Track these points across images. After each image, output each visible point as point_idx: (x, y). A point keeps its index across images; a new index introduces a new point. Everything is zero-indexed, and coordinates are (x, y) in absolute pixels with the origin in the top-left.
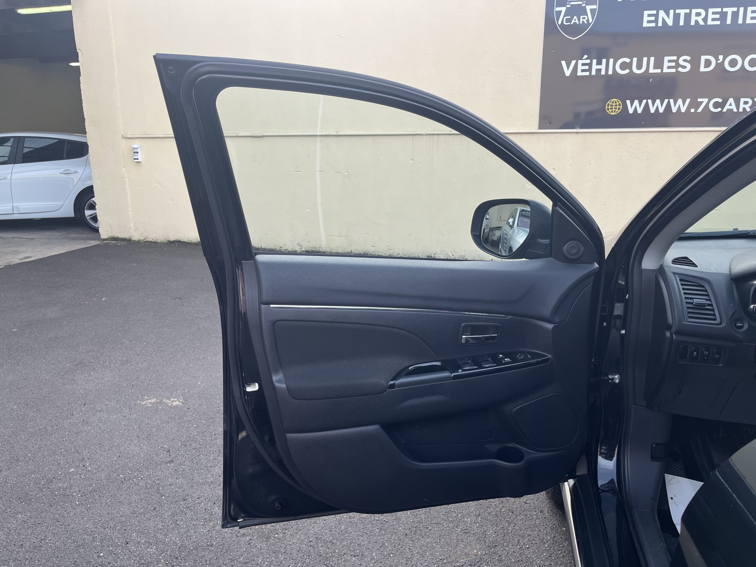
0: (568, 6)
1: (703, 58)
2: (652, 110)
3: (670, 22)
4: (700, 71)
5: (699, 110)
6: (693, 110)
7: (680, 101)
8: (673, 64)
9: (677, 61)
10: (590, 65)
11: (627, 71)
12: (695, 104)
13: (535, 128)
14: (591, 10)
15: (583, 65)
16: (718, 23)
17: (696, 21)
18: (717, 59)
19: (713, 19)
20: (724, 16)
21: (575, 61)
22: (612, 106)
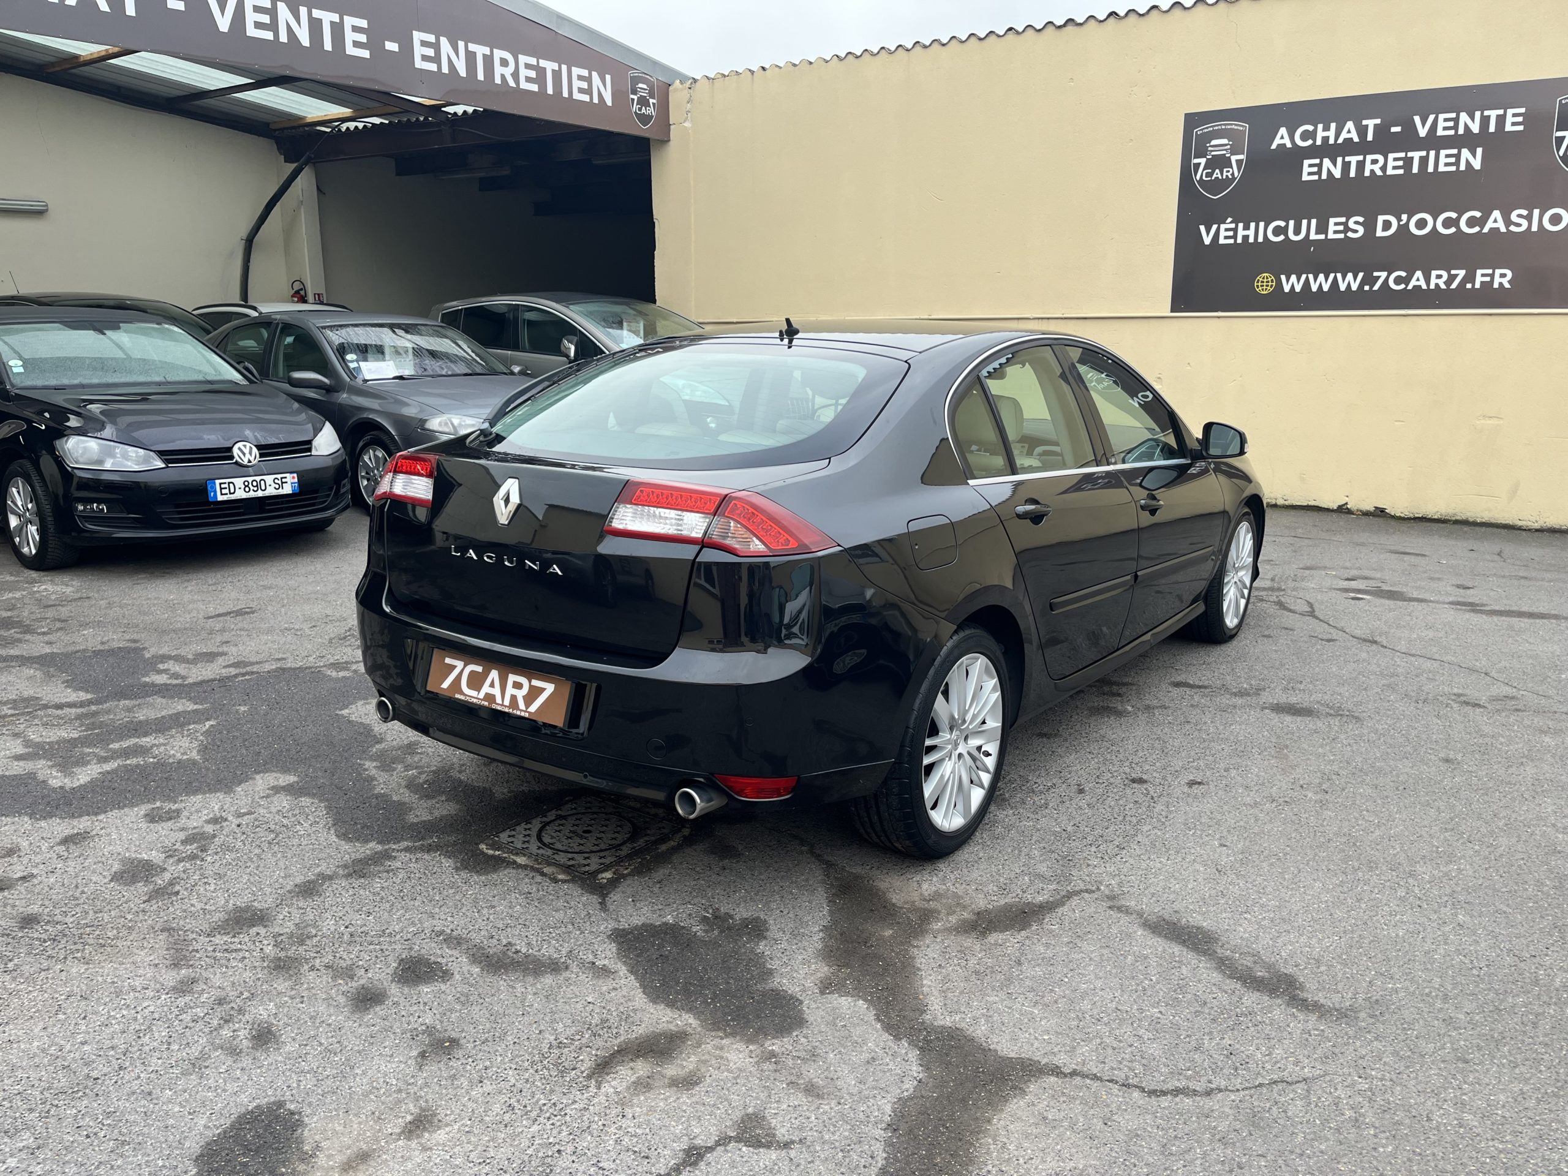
0: (1208, 157)
1: (1381, 219)
2: (1315, 288)
3: (1337, 173)
4: (1378, 235)
5: (1376, 288)
6: (1367, 288)
7: (1350, 276)
8: (1341, 228)
9: (1345, 224)
10: (1235, 230)
11: (1282, 238)
12: (1370, 280)
13: (1166, 310)
14: (1237, 161)
15: (1227, 230)
16: (1401, 172)
17: (1372, 171)
18: (1399, 220)
19: (1395, 168)
20: (1408, 161)
21: (1217, 225)
22: (1262, 282)
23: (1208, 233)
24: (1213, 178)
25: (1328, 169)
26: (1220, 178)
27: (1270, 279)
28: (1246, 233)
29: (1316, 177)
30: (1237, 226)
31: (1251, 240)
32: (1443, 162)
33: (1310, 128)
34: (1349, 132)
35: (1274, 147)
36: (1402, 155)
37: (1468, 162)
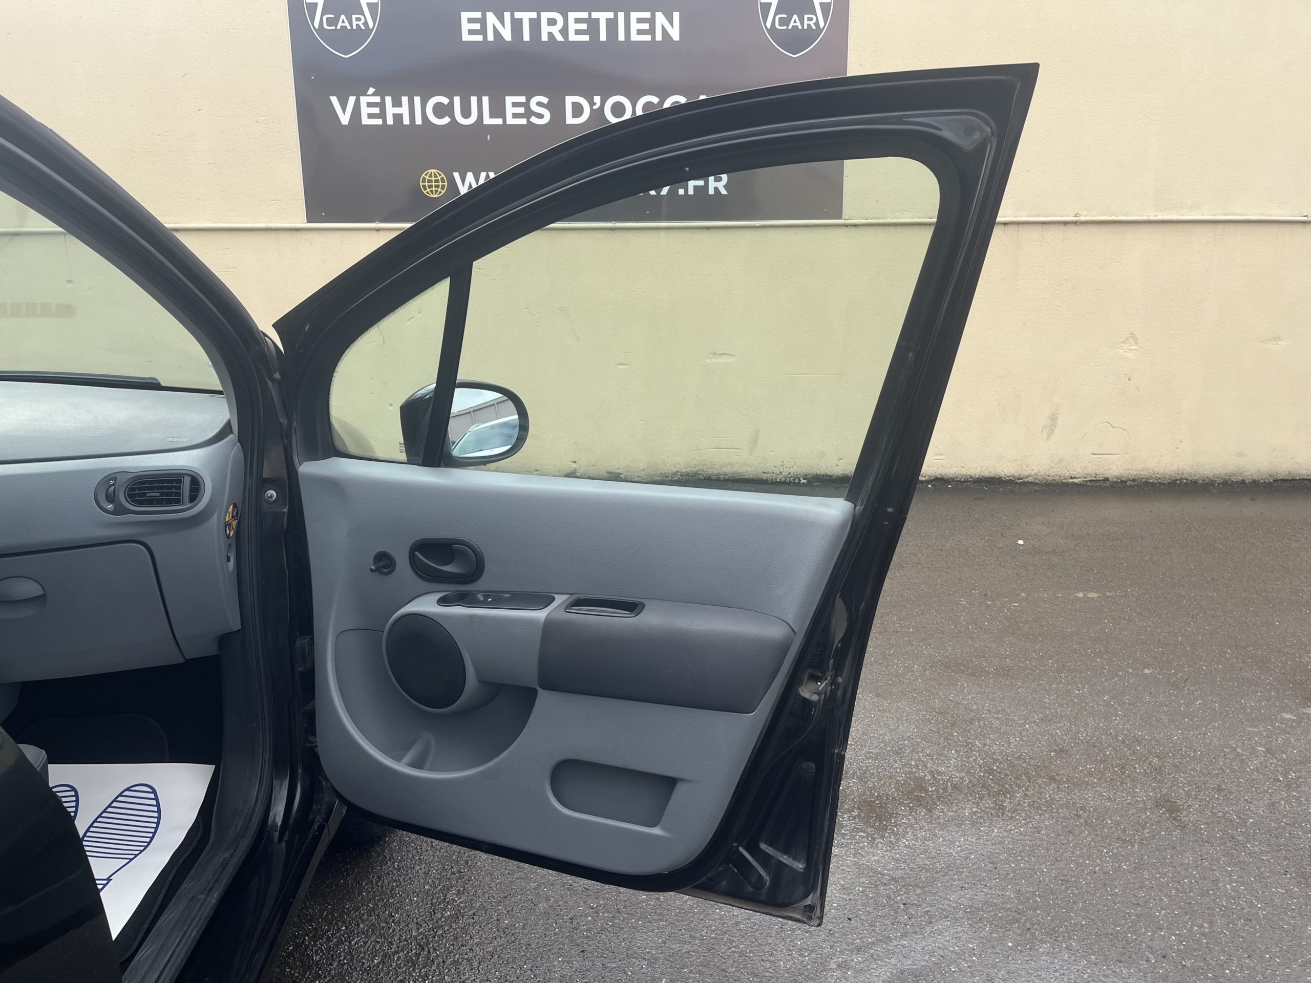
1: (569, 100)
3: (507, 34)
4: (567, 122)
8: (521, 110)
9: (526, 105)
10: (382, 105)
11: (446, 120)
13: (300, 220)
14: (370, 5)
15: (370, 105)
16: (586, 38)
17: (550, 34)
18: (592, 104)
19: (578, 32)
20: (593, 25)
21: (354, 98)
22: (430, 181)
23: (344, 111)
24: (338, 27)
25: (495, 28)
26: (349, 28)
27: (439, 178)
28: (397, 110)
29: (479, 38)
30: (383, 100)
31: (406, 121)
32: (635, 28)
36: (585, 15)
37: (664, 31)
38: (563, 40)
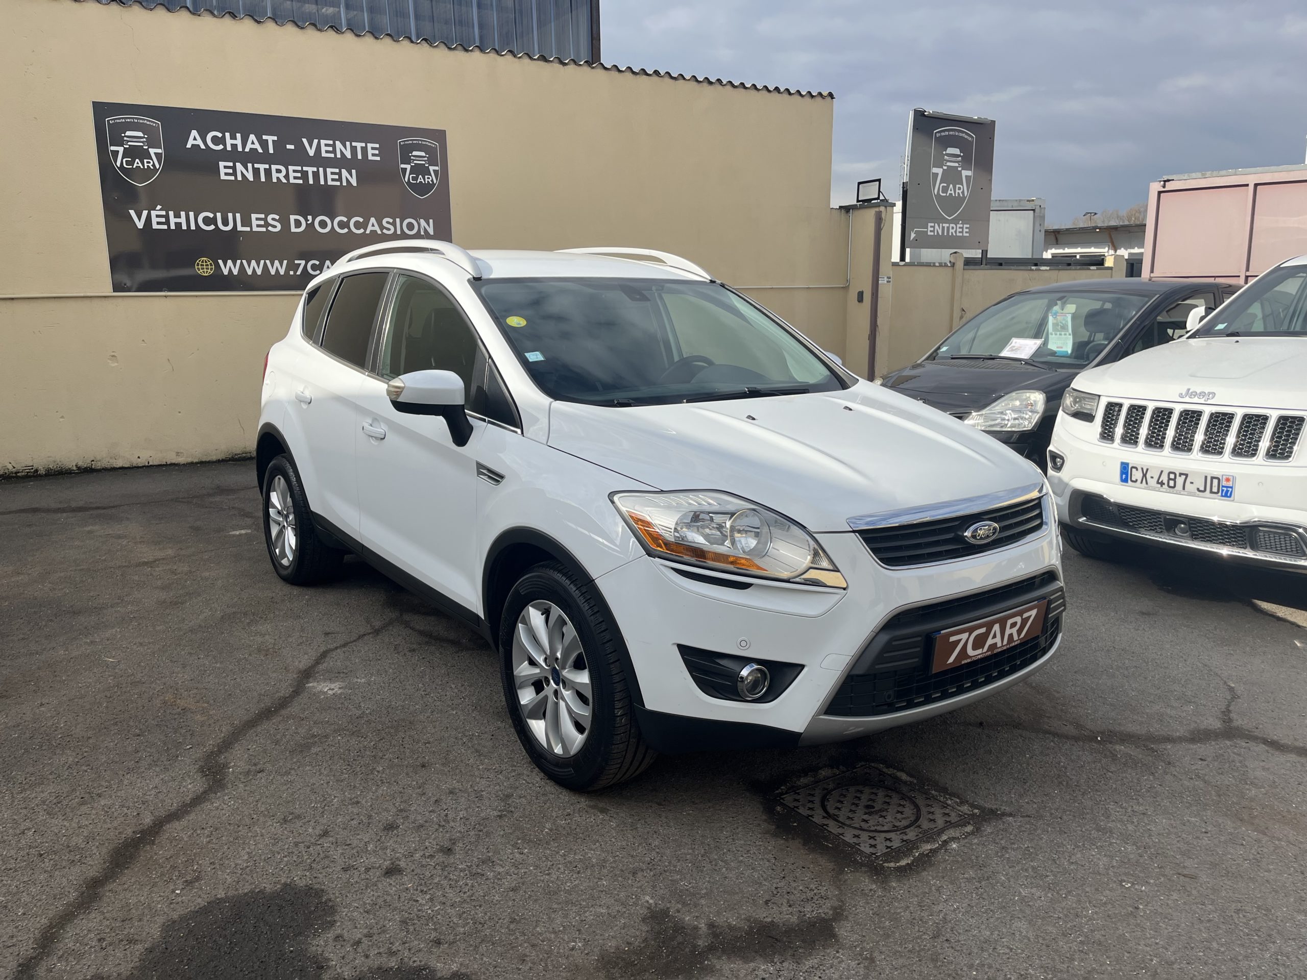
0: (125, 146)
1: (293, 218)
2: (250, 272)
3: (251, 178)
4: (292, 231)
5: (299, 273)
6: (292, 273)
7: (277, 263)
8: (262, 223)
9: (265, 220)
10: (167, 217)
11: (212, 227)
12: (293, 266)
13: (108, 290)
14: (155, 153)
15: (158, 216)
16: (301, 182)
17: (278, 178)
18: (307, 220)
19: (295, 178)
20: (305, 175)
21: (147, 211)
22: (202, 265)
23: (139, 218)
24: (134, 167)
25: (242, 172)
26: (142, 167)
27: (209, 263)
28: (178, 220)
29: (232, 178)
30: (167, 214)
31: (184, 227)
32: (329, 177)
33: (220, 135)
34: (253, 143)
35: (189, 146)
36: (299, 168)
37: (347, 180)
38: (286, 182)
